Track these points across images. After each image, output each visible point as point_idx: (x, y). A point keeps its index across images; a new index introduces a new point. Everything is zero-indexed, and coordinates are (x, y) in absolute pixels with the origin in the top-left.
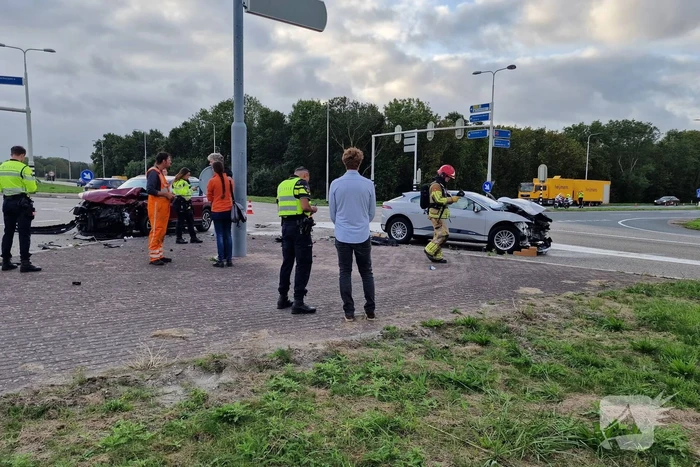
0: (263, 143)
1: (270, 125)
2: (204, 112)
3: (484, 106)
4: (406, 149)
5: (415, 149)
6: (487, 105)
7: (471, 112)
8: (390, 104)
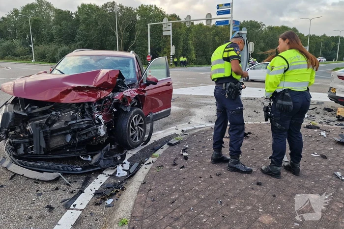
0: (60, 30)
1: (64, 19)
2: (16, 11)
3: (226, 5)
4: (164, 34)
5: (170, 33)
6: (229, 4)
7: (218, 8)
8: (139, 7)
